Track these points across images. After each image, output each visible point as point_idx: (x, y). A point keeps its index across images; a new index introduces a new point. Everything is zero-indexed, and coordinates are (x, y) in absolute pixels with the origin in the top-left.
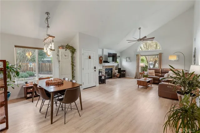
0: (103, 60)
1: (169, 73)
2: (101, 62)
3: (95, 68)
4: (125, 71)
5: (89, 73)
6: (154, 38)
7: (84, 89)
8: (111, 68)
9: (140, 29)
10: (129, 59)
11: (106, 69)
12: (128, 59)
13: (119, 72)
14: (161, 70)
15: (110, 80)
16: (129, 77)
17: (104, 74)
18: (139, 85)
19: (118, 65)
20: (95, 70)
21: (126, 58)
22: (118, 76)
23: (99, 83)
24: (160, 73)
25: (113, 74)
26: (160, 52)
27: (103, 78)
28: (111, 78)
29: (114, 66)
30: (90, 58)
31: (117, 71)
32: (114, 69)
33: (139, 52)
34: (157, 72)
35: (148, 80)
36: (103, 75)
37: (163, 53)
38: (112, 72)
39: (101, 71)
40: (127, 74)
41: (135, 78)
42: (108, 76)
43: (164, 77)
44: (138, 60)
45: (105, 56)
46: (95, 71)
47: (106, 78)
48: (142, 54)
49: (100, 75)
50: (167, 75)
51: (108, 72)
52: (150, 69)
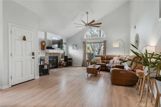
0: (47, 45)
1: (114, 59)
2: (43, 48)
3: (33, 54)
4: (71, 59)
5: (22, 61)
6: (101, 23)
7: (12, 86)
8: (55, 55)
9: (87, 13)
10: (76, 46)
11: (50, 57)
12: (74, 46)
13: (65, 61)
14: (106, 56)
15: (55, 70)
16: (76, 65)
17: (48, 63)
18: (88, 73)
19: (64, 52)
20: (33, 56)
21: (73, 45)
22: (65, 65)
23: (40, 75)
24: (106, 60)
25: (58, 63)
26: (104, 40)
27: (46, 67)
28: (56, 67)
29: (60, 53)
30: (24, 39)
31: (63, 59)
32: (60, 57)
33: (86, 39)
34: (103, 58)
35: (97, 67)
36: (46, 64)
37: (107, 41)
38: (57, 60)
39: (43, 58)
40: (74, 62)
41: (82, 66)
42: (52, 65)
43: (109, 63)
44: (85, 47)
45: (49, 41)
46: (33, 58)
47: (49, 68)
48: (88, 41)
49: (42, 64)
50: (112, 62)
51: (53, 60)
52: (96, 56)
